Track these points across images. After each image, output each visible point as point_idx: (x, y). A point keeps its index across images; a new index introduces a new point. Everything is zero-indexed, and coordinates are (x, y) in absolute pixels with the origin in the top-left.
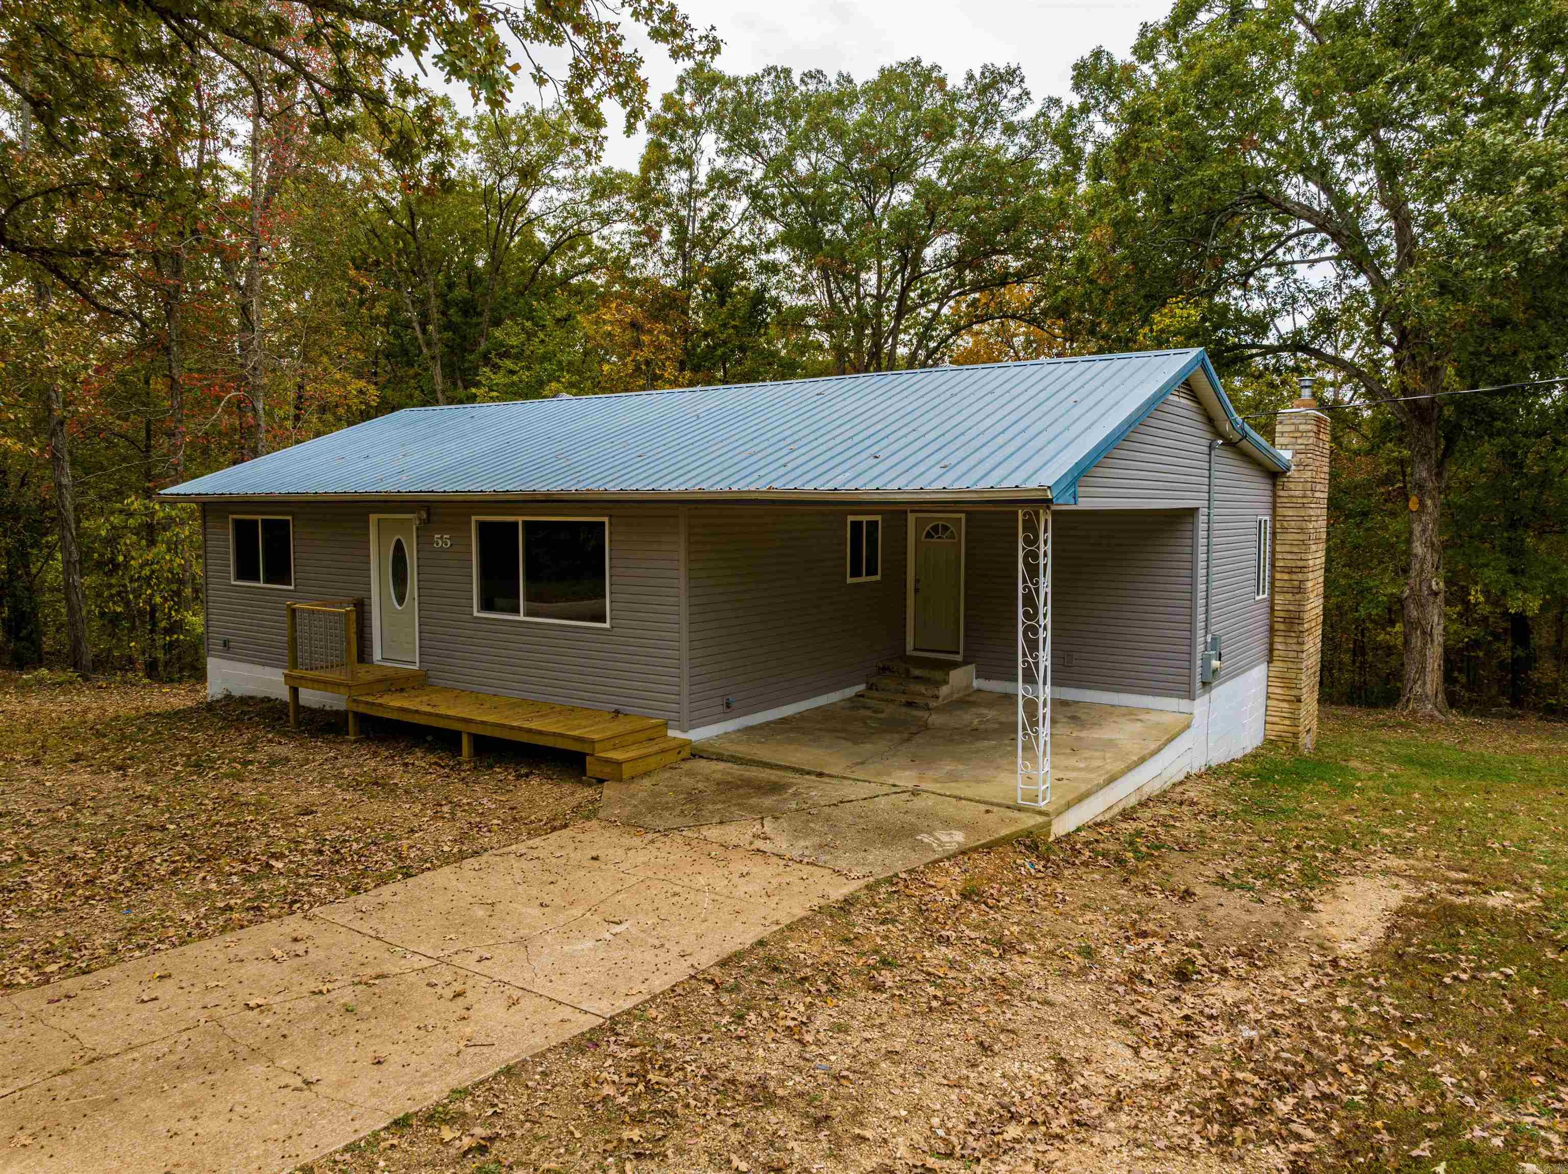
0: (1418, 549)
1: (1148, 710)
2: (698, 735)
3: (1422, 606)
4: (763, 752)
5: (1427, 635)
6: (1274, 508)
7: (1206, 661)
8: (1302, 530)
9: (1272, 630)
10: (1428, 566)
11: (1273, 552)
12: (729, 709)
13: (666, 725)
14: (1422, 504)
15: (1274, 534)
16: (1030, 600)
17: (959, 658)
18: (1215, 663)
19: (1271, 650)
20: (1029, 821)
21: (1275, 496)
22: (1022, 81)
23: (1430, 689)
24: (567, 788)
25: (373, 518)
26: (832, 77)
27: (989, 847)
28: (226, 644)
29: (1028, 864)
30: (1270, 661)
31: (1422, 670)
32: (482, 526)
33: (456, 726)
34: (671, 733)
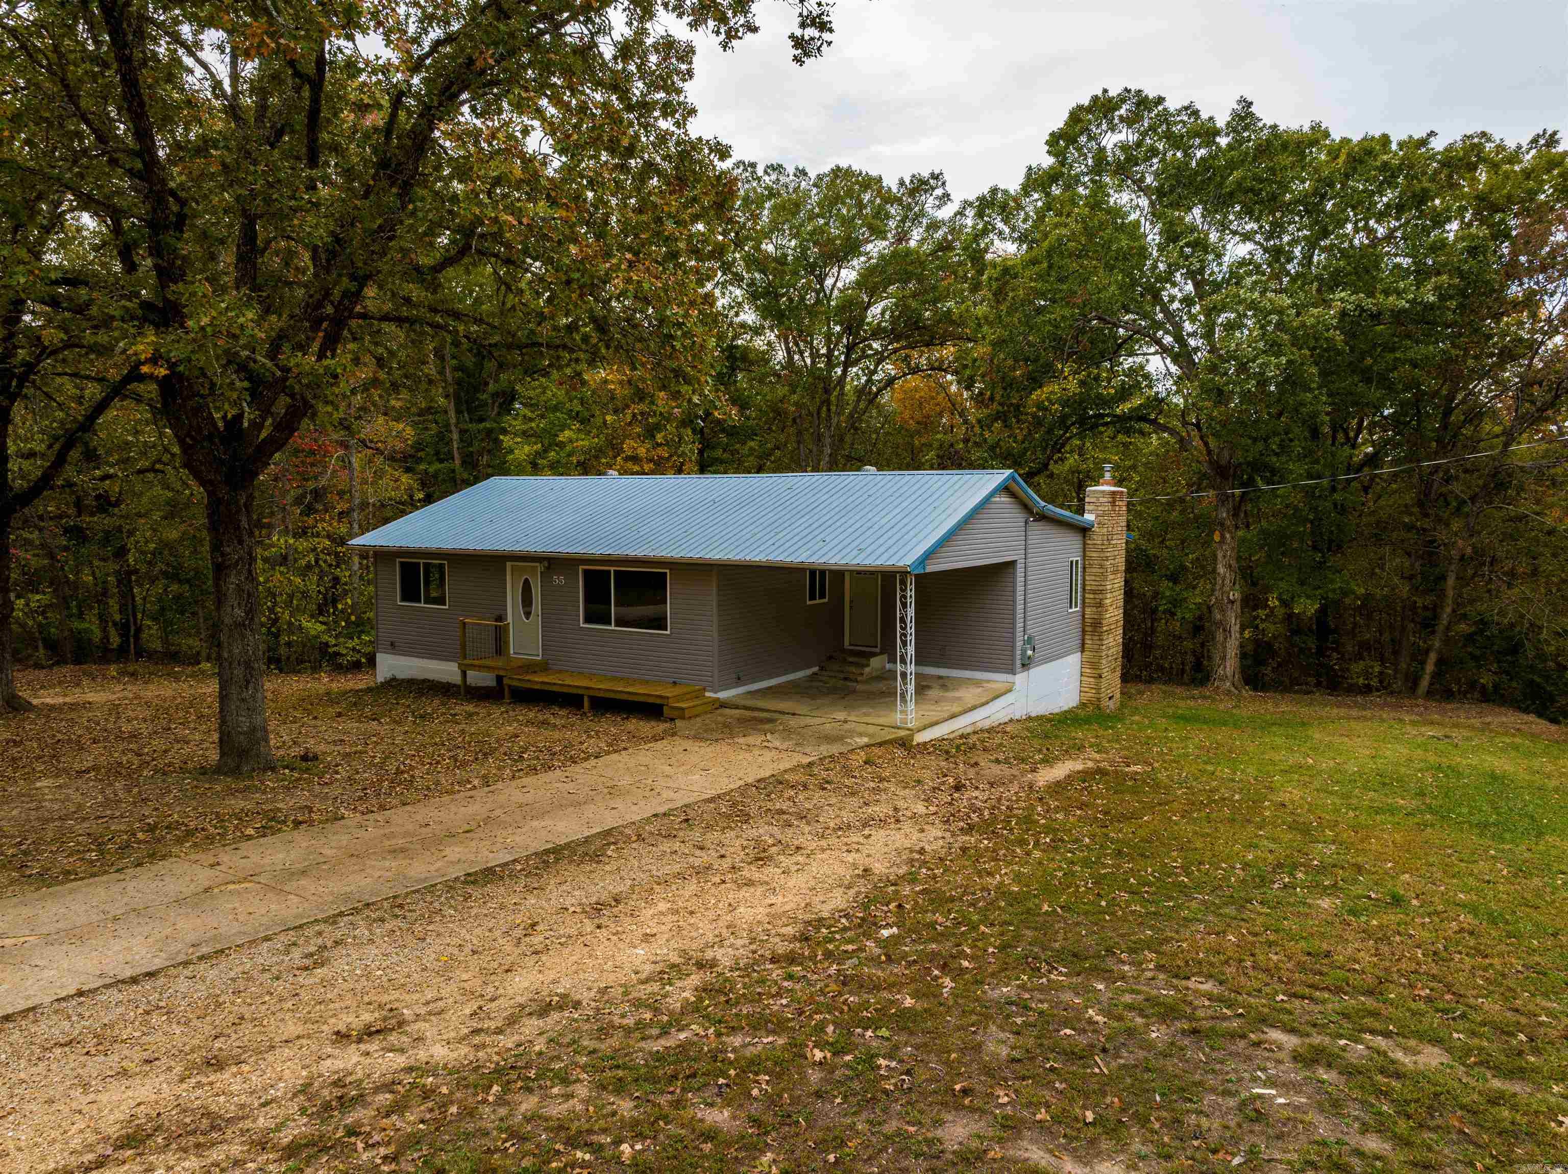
0: (1221, 570)
1: (988, 681)
2: (723, 695)
3: (1222, 611)
4: (761, 704)
5: (1227, 632)
6: (1084, 551)
7: (1024, 652)
8: (1102, 567)
9: (1084, 632)
10: (1227, 582)
11: (1084, 580)
12: (739, 681)
13: (704, 690)
14: (1223, 536)
15: (1084, 568)
16: (903, 620)
17: (878, 650)
18: (1030, 653)
19: (1083, 644)
20: (902, 733)
21: (1085, 544)
22: (944, 184)
23: (1229, 671)
24: (653, 723)
25: (509, 564)
26: (791, 170)
27: (880, 744)
28: (392, 644)
29: (899, 752)
30: (1082, 651)
31: (1224, 658)
32: (586, 572)
33: (580, 692)
34: (707, 694)
